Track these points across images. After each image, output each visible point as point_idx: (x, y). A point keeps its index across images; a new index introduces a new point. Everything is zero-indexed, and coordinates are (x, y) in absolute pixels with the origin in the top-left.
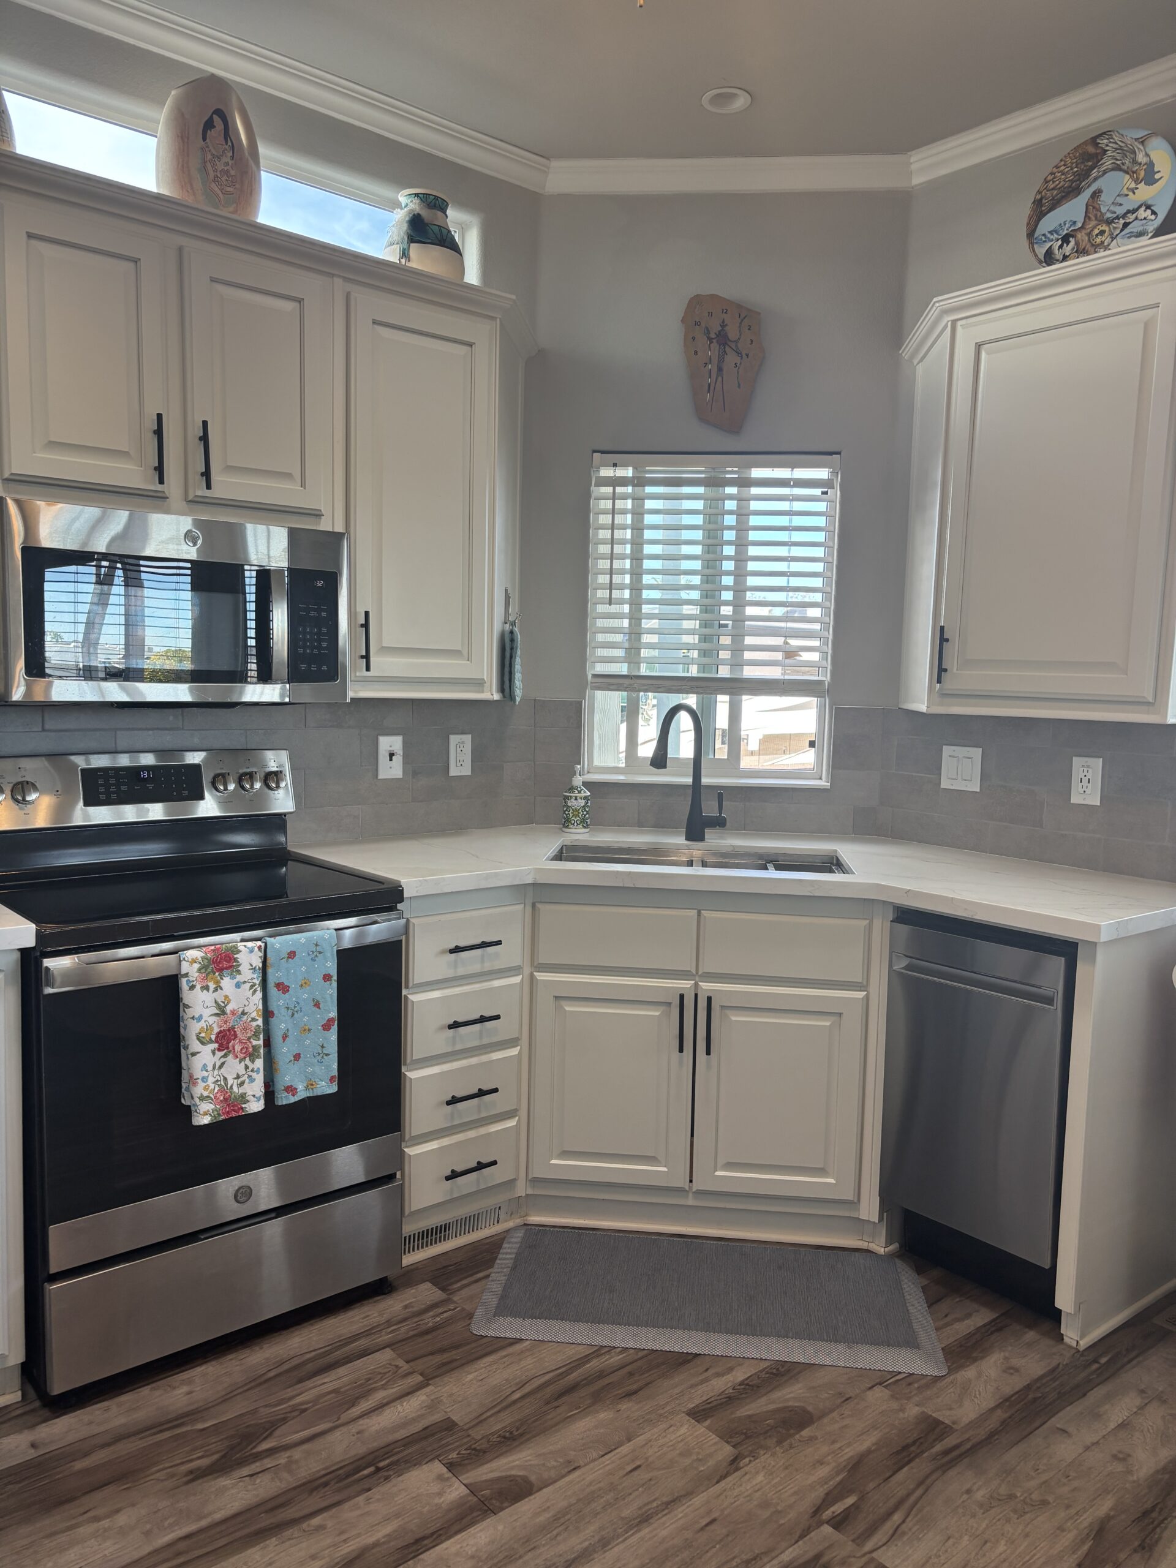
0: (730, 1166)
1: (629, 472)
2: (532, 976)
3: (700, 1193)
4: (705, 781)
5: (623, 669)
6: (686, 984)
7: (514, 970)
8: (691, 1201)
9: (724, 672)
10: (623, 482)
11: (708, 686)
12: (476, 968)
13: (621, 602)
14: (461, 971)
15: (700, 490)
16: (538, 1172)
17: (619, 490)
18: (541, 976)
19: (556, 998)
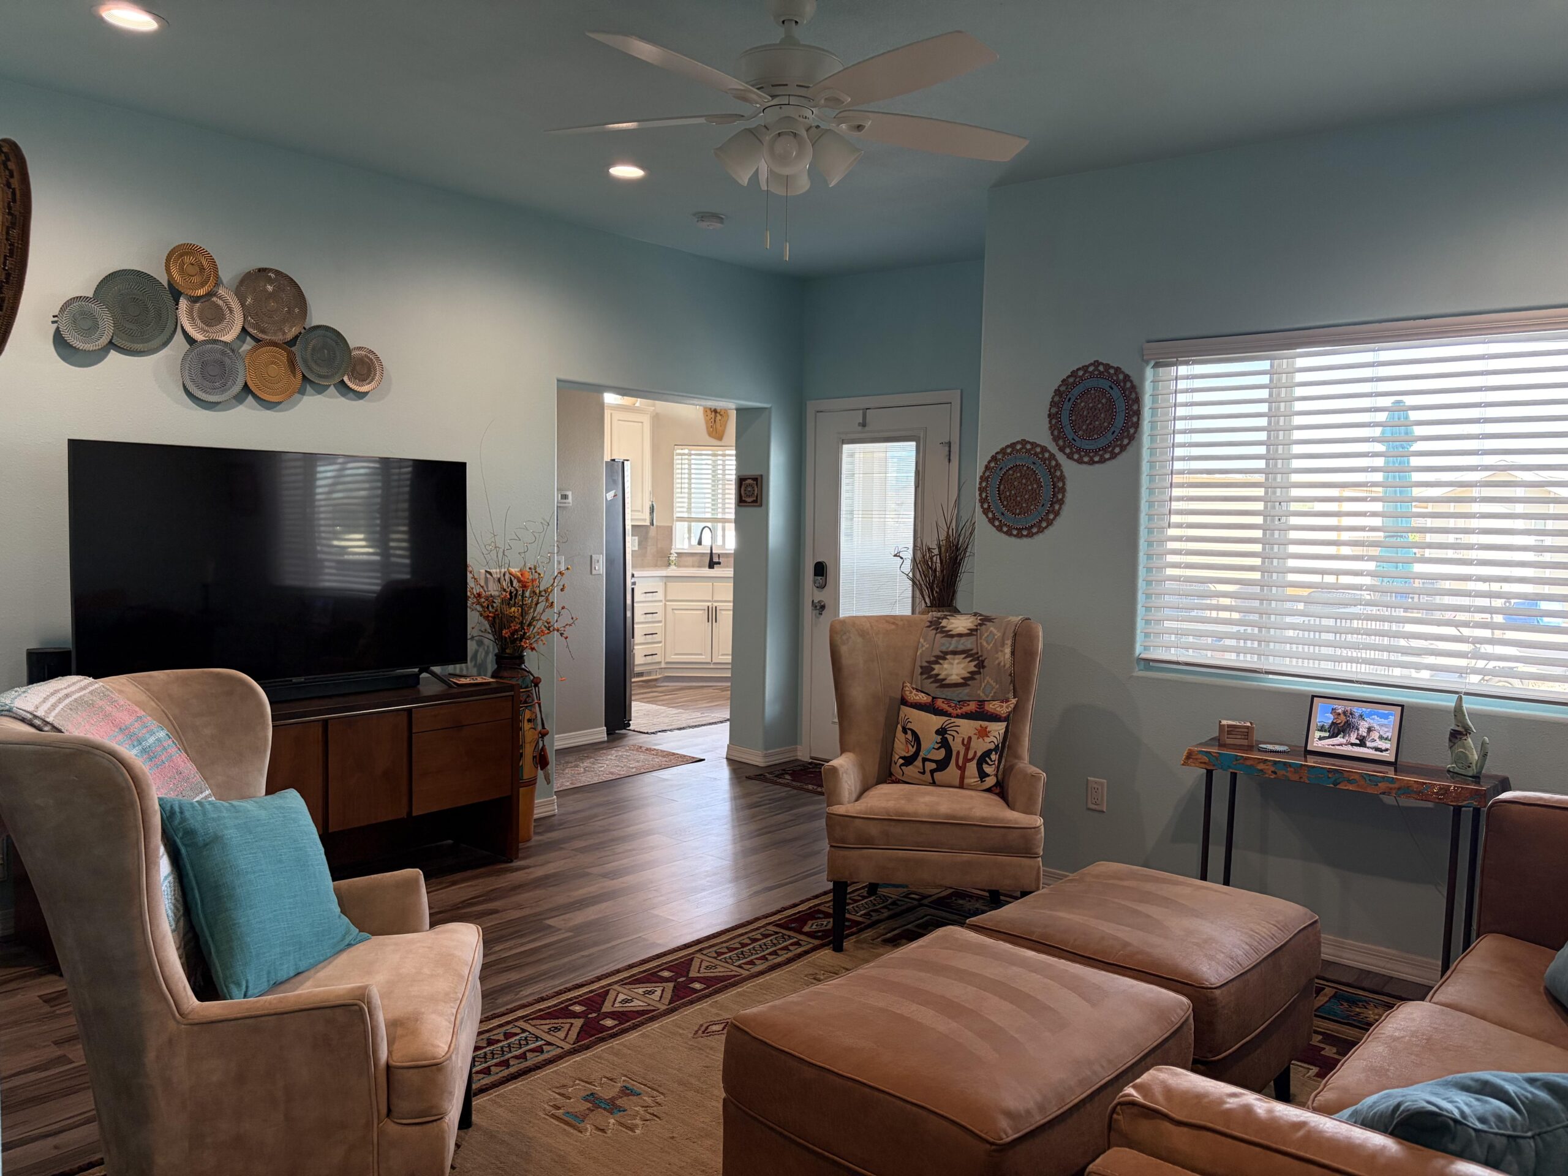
0: (723, 655)
1: (686, 451)
2: (665, 604)
3: (715, 663)
4: (714, 552)
5: (685, 515)
6: (709, 604)
7: (661, 601)
8: (712, 666)
9: (720, 516)
10: (684, 454)
11: (715, 520)
12: (650, 599)
13: (684, 493)
14: (647, 599)
15: (710, 457)
16: (668, 660)
17: (683, 457)
18: (667, 603)
19: (673, 609)
